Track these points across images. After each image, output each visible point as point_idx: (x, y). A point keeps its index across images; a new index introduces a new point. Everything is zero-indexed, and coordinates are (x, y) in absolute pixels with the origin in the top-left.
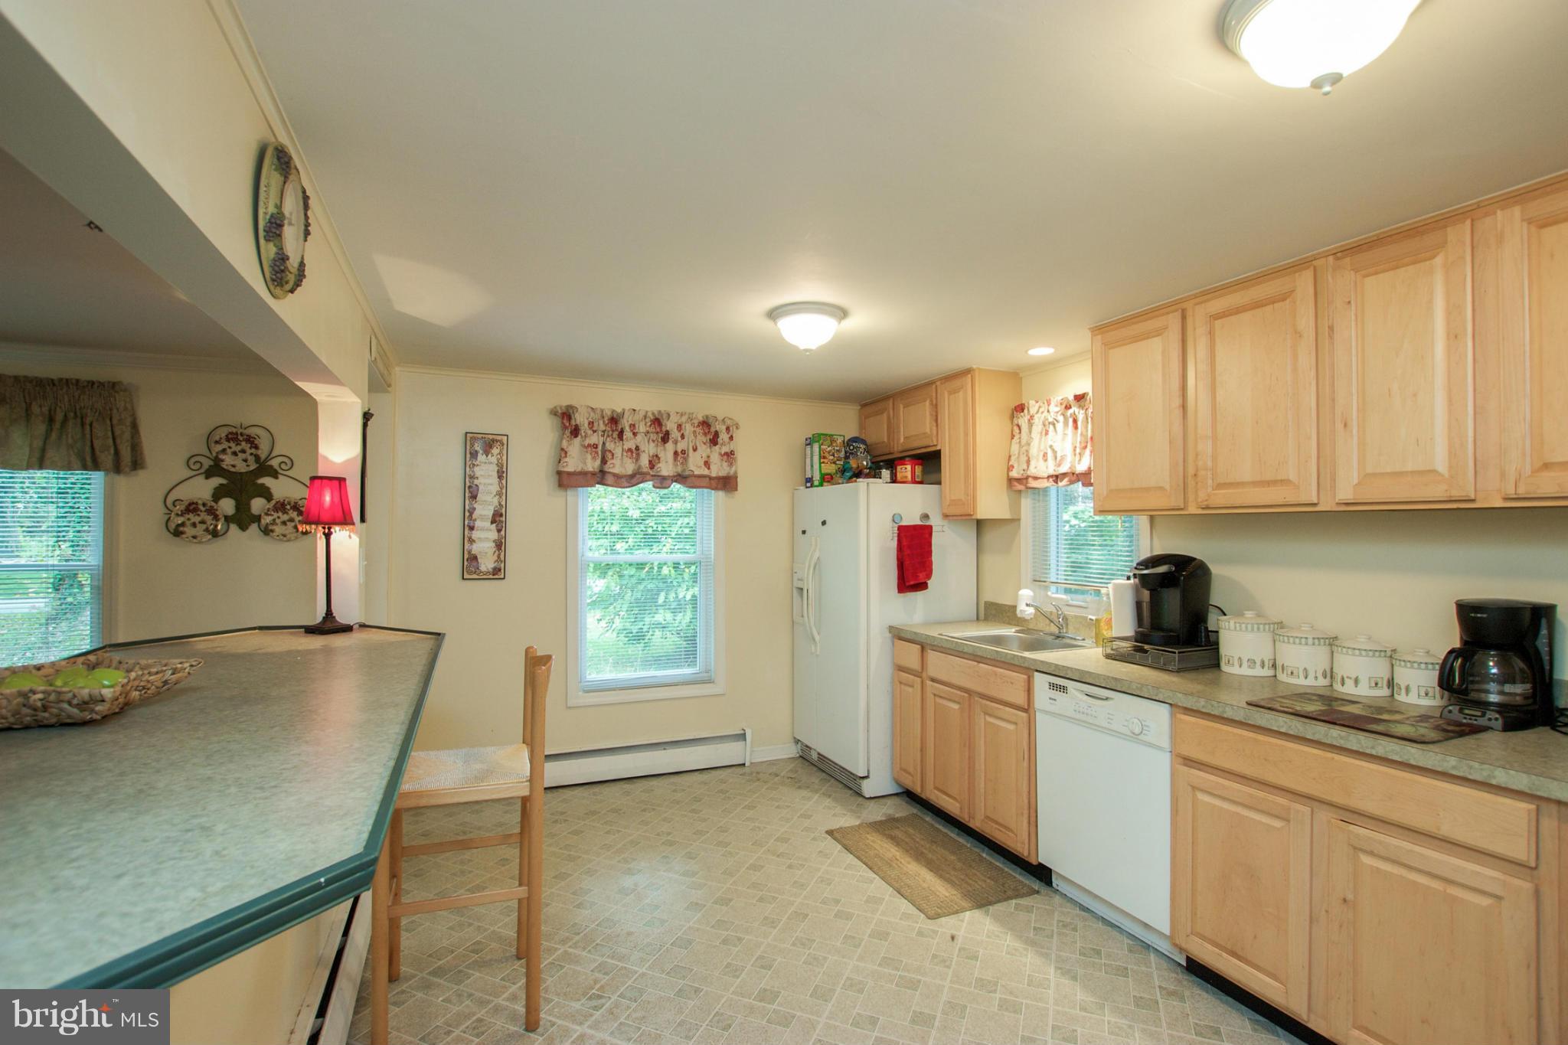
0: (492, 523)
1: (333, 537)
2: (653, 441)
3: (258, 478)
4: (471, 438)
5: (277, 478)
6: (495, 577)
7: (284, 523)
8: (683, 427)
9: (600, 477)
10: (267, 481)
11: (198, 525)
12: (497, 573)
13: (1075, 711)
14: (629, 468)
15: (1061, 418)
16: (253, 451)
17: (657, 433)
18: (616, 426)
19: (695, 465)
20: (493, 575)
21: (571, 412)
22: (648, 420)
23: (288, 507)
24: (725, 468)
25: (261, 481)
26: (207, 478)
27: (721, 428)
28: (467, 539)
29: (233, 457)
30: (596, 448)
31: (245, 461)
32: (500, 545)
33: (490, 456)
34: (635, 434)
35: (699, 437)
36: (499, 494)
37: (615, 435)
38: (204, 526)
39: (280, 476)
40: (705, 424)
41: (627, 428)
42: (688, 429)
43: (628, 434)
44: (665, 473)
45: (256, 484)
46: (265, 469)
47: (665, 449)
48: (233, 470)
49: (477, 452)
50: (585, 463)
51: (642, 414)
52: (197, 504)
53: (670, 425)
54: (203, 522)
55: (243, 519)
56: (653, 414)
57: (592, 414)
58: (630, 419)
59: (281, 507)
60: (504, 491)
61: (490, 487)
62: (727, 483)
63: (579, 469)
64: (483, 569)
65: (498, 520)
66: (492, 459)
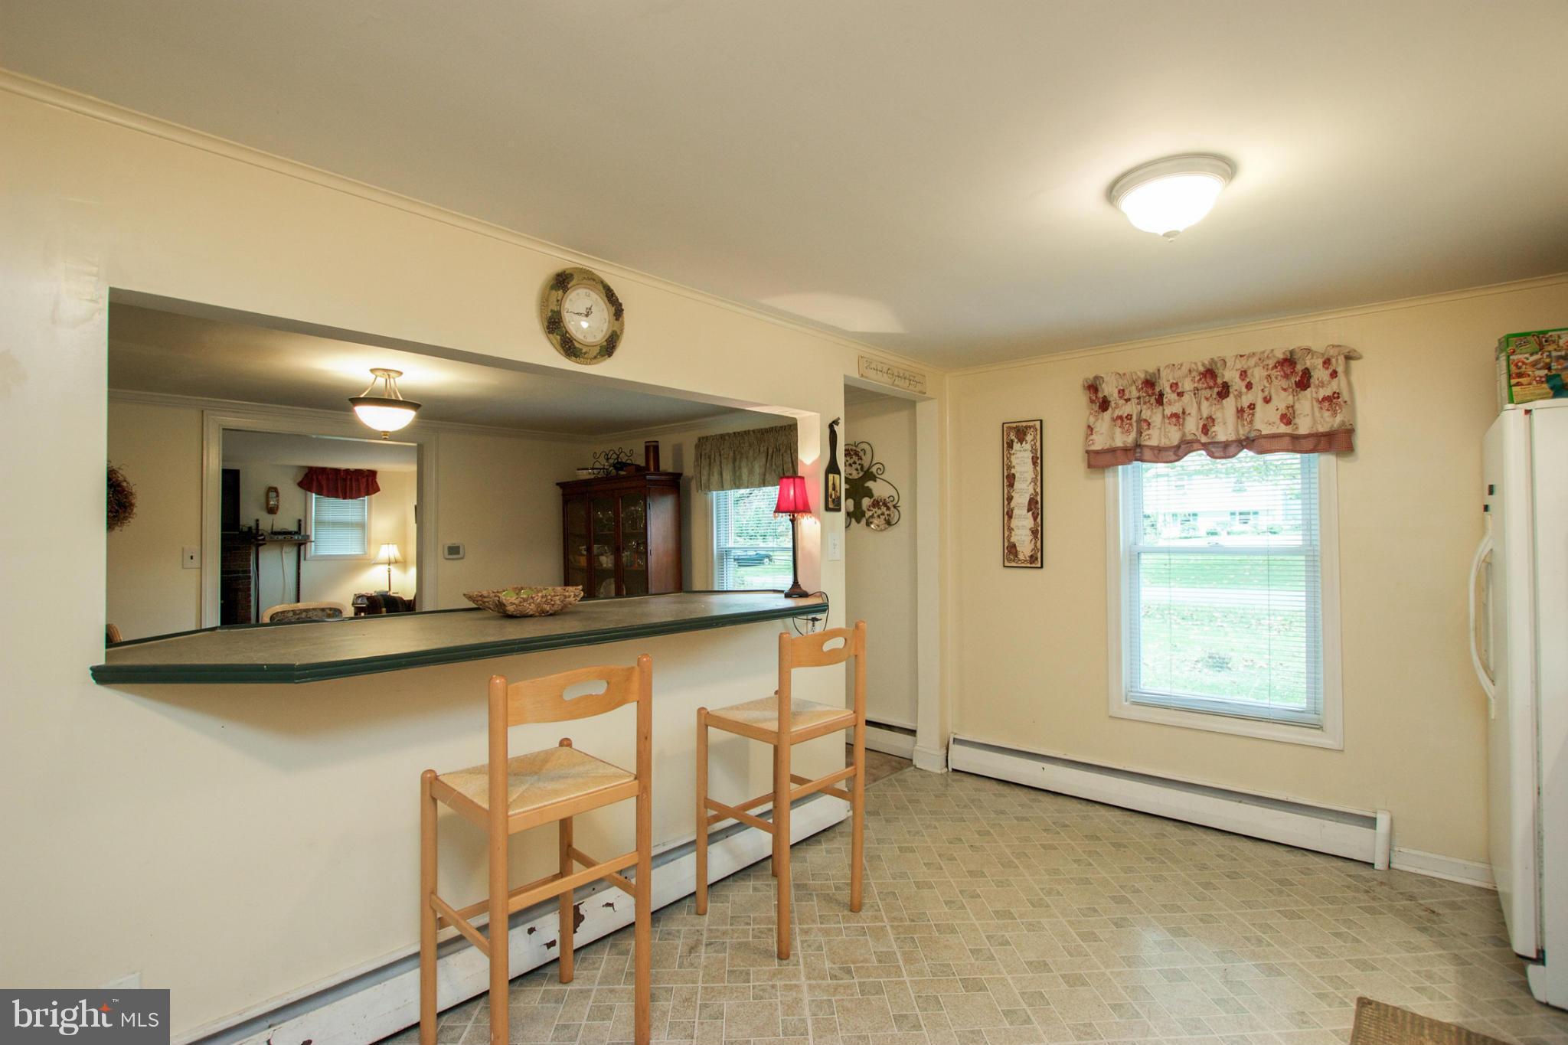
0: (1028, 511)
2: (1207, 399)
3: (865, 482)
4: (1007, 428)
5: (875, 481)
6: (1032, 566)
7: (879, 516)
8: (1249, 373)
9: (1134, 453)
10: (870, 484)
12: (1036, 560)
14: (1174, 436)
16: (861, 462)
17: (1211, 388)
18: (1154, 389)
19: (1266, 421)
20: (1031, 563)
21: (1098, 383)
22: (1194, 374)
23: (881, 504)
24: (1328, 419)
25: (867, 484)
27: (1317, 363)
28: (1007, 529)
29: (850, 468)
30: (1131, 419)
31: (857, 470)
32: (1037, 533)
33: (1024, 443)
34: (1180, 395)
35: (1275, 382)
36: (1035, 481)
37: (1153, 400)
39: (878, 480)
40: (1288, 362)
41: (1168, 389)
42: (1257, 375)
43: (1169, 395)
44: (1222, 437)
45: (865, 487)
46: (868, 475)
47: (1223, 408)
48: (851, 477)
49: (1012, 441)
50: (1113, 439)
51: (1185, 369)
53: (1230, 375)
55: (859, 514)
56: (1203, 365)
57: (1121, 381)
58: (1170, 377)
59: (877, 503)
60: (1039, 478)
61: (1026, 475)
63: (1107, 447)
64: (1021, 557)
65: (1036, 506)
66: (1027, 446)
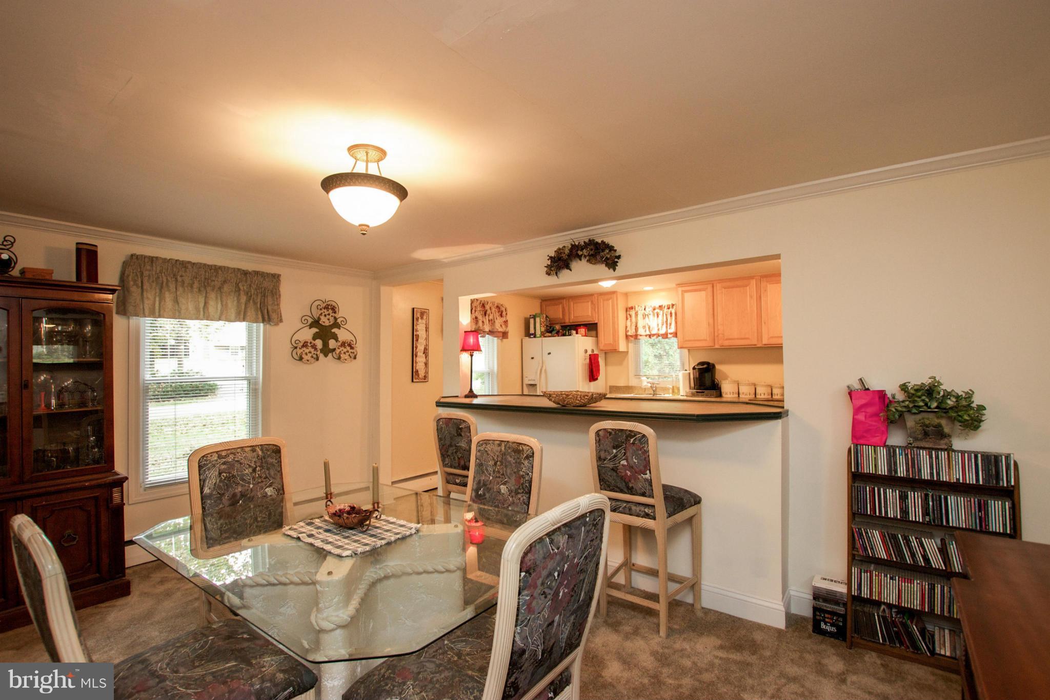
0: (423, 354)
1: (473, 357)
2: (482, 315)
3: (332, 329)
4: (416, 311)
5: (340, 329)
6: (424, 381)
7: (345, 353)
8: (491, 308)
10: (335, 330)
11: (308, 354)
15: (651, 313)
16: (333, 314)
17: (484, 311)
19: (495, 326)
20: (424, 378)
22: (481, 305)
23: (346, 345)
24: (505, 328)
25: (333, 331)
26: (310, 328)
27: (503, 309)
28: (414, 362)
29: (325, 317)
31: (329, 319)
32: (426, 364)
35: (496, 313)
36: (426, 339)
38: (311, 355)
40: (499, 307)
42: (493, 309)
44: (485, 329)
45: (331, 332)
46: (336, 325)
47: (486, 318)
48: (323, 324)
49: (419, 318)
51: (479, 302)
52: (307, 342)
53: (487, 307)
54: (310, 352)
55: (326, 351)
56: (482, 302)
58: (475, 304)
59: (343, 344)
60: (428, 337)
61: (423, 335)
62: (505, 335)
64: (420, 376)
65: (426, 352)
66: (424, 321)
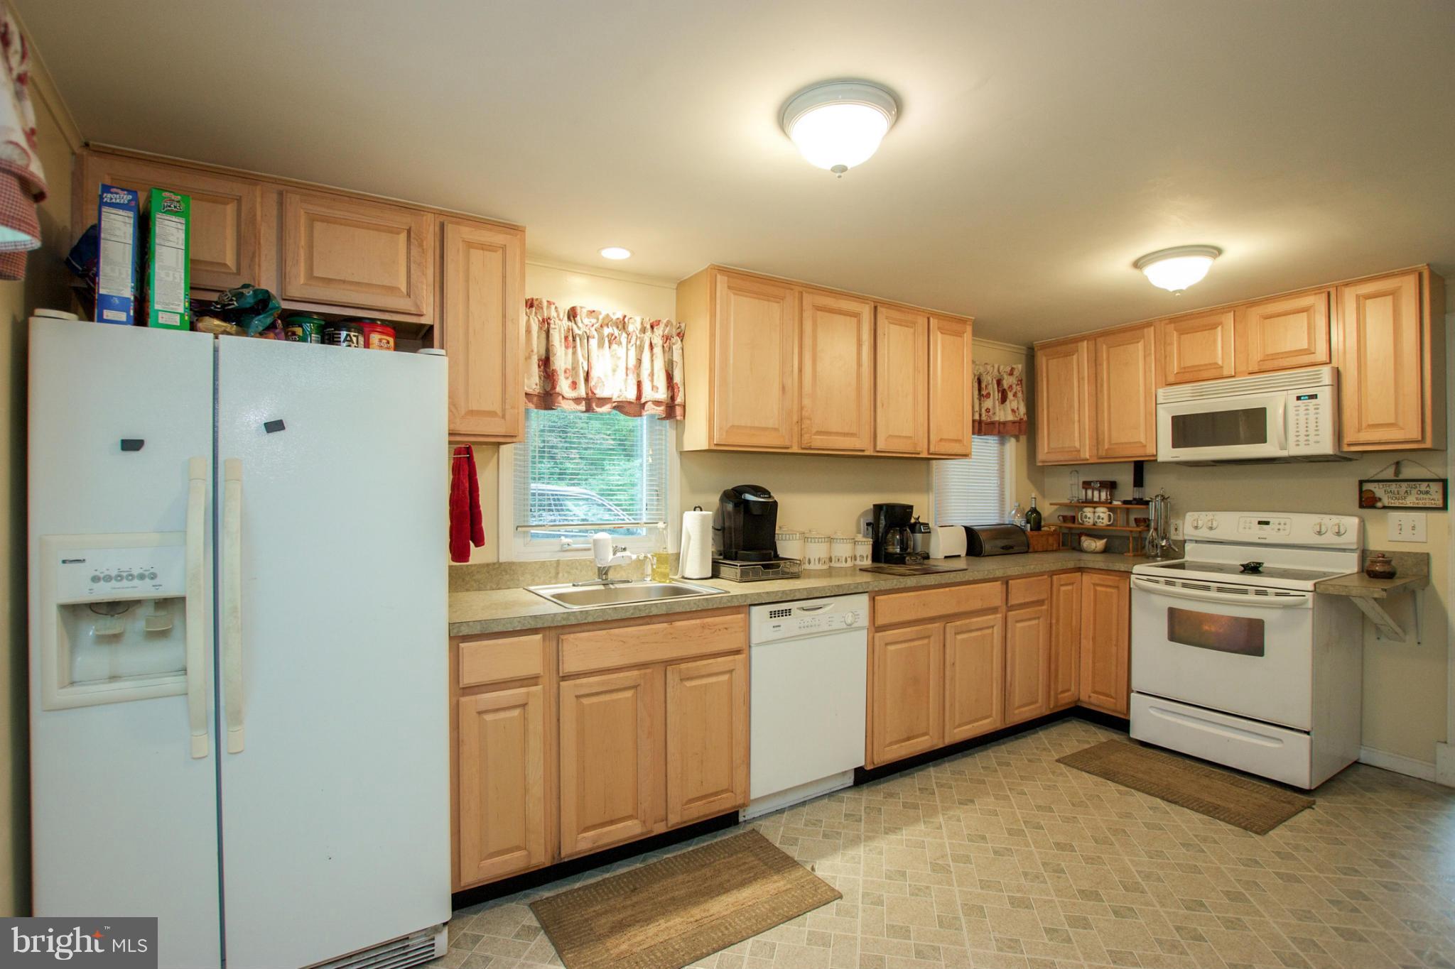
13: (800, 628)
